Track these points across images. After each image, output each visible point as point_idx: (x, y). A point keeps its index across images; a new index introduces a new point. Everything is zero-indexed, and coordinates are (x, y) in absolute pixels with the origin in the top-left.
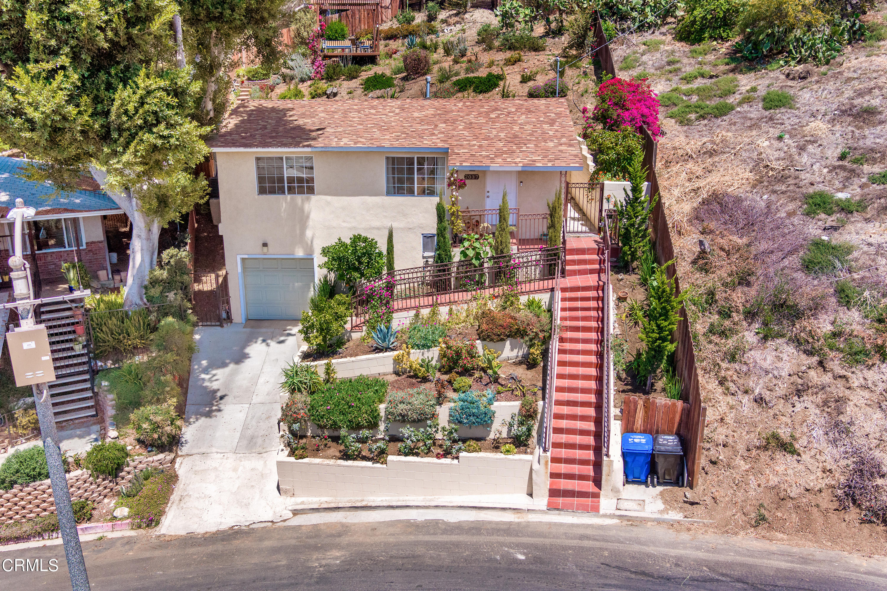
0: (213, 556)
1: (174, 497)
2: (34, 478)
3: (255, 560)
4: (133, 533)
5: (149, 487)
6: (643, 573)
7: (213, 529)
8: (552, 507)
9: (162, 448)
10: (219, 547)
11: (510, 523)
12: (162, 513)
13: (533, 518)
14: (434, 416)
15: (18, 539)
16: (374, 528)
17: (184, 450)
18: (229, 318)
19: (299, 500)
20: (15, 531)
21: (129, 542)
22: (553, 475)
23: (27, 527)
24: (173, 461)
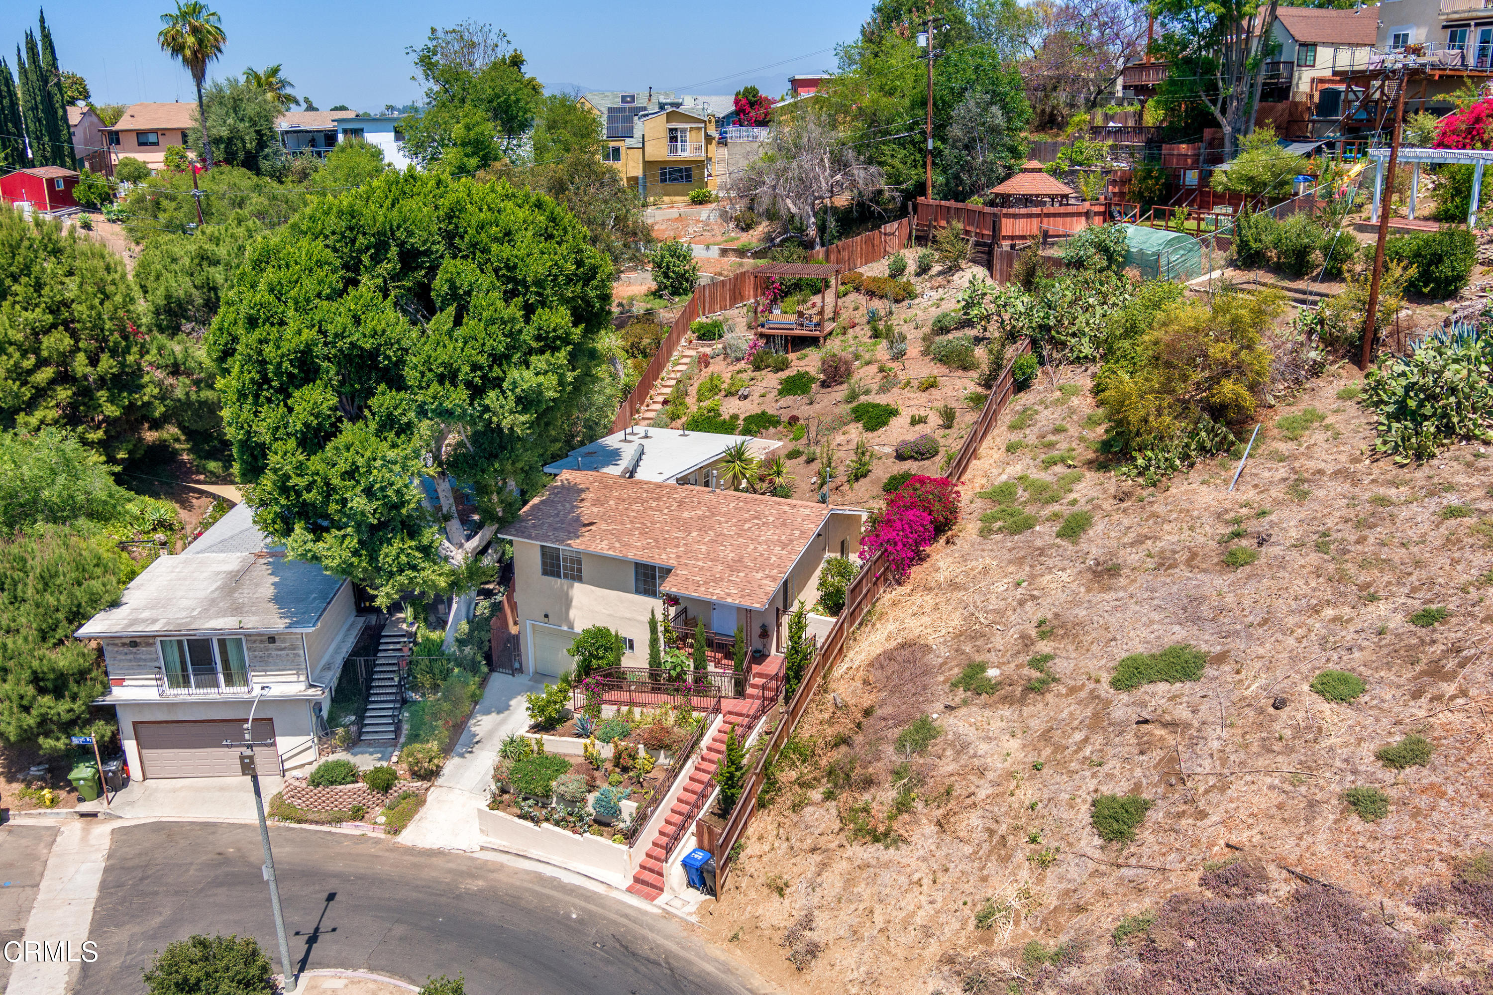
0: (415, 865)
1: (417, 817)
2: (332, 783)
3: (434, 874)
4: (382, 836)
5: (404, 804)
6: (626, 948)
7: (428, 846)
8: (629, 890)
9: (422, 778)
10: (422, 860)
11: (595, 893)
12: (404, 826)
13: (614, 894)
14: (584, 800)
15: (317, 823)
16: (516, 872)
17: (440, 781)
18: (520, 670)
19: (489, 839)
20: (316, 817)
21: (377, 841)
22: (643, 867)
23: (324, 816)
24: (427, 789)
